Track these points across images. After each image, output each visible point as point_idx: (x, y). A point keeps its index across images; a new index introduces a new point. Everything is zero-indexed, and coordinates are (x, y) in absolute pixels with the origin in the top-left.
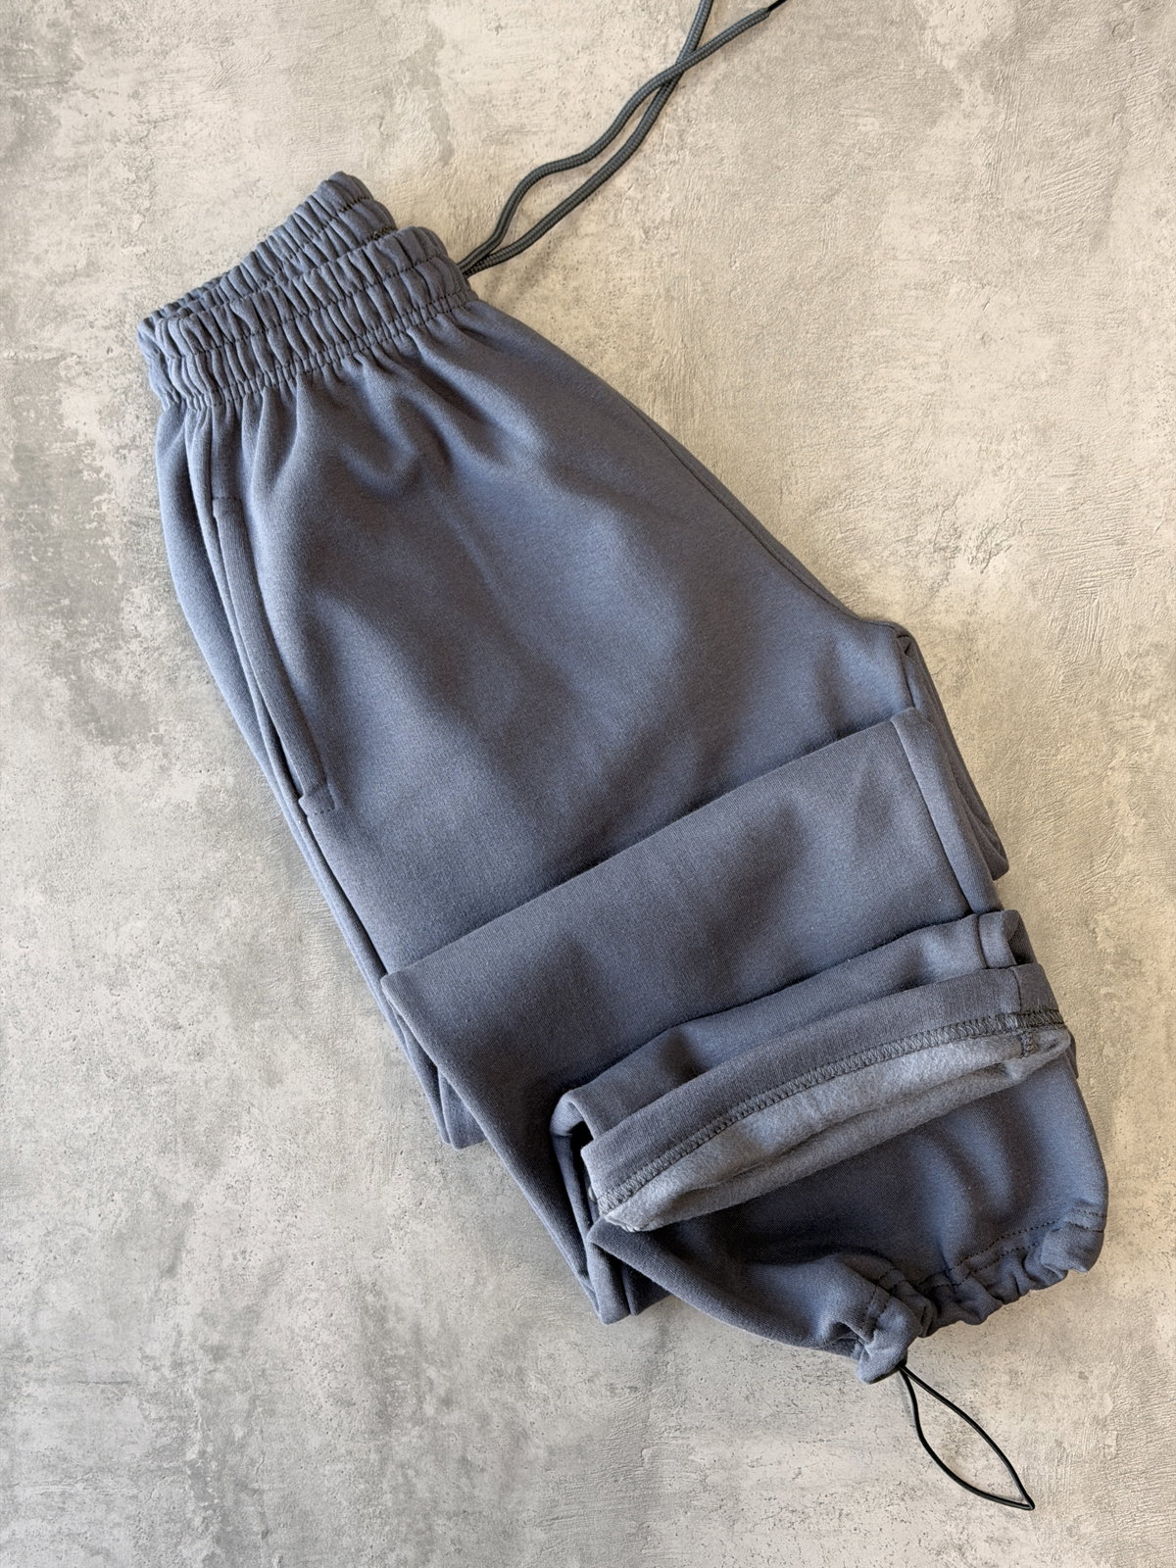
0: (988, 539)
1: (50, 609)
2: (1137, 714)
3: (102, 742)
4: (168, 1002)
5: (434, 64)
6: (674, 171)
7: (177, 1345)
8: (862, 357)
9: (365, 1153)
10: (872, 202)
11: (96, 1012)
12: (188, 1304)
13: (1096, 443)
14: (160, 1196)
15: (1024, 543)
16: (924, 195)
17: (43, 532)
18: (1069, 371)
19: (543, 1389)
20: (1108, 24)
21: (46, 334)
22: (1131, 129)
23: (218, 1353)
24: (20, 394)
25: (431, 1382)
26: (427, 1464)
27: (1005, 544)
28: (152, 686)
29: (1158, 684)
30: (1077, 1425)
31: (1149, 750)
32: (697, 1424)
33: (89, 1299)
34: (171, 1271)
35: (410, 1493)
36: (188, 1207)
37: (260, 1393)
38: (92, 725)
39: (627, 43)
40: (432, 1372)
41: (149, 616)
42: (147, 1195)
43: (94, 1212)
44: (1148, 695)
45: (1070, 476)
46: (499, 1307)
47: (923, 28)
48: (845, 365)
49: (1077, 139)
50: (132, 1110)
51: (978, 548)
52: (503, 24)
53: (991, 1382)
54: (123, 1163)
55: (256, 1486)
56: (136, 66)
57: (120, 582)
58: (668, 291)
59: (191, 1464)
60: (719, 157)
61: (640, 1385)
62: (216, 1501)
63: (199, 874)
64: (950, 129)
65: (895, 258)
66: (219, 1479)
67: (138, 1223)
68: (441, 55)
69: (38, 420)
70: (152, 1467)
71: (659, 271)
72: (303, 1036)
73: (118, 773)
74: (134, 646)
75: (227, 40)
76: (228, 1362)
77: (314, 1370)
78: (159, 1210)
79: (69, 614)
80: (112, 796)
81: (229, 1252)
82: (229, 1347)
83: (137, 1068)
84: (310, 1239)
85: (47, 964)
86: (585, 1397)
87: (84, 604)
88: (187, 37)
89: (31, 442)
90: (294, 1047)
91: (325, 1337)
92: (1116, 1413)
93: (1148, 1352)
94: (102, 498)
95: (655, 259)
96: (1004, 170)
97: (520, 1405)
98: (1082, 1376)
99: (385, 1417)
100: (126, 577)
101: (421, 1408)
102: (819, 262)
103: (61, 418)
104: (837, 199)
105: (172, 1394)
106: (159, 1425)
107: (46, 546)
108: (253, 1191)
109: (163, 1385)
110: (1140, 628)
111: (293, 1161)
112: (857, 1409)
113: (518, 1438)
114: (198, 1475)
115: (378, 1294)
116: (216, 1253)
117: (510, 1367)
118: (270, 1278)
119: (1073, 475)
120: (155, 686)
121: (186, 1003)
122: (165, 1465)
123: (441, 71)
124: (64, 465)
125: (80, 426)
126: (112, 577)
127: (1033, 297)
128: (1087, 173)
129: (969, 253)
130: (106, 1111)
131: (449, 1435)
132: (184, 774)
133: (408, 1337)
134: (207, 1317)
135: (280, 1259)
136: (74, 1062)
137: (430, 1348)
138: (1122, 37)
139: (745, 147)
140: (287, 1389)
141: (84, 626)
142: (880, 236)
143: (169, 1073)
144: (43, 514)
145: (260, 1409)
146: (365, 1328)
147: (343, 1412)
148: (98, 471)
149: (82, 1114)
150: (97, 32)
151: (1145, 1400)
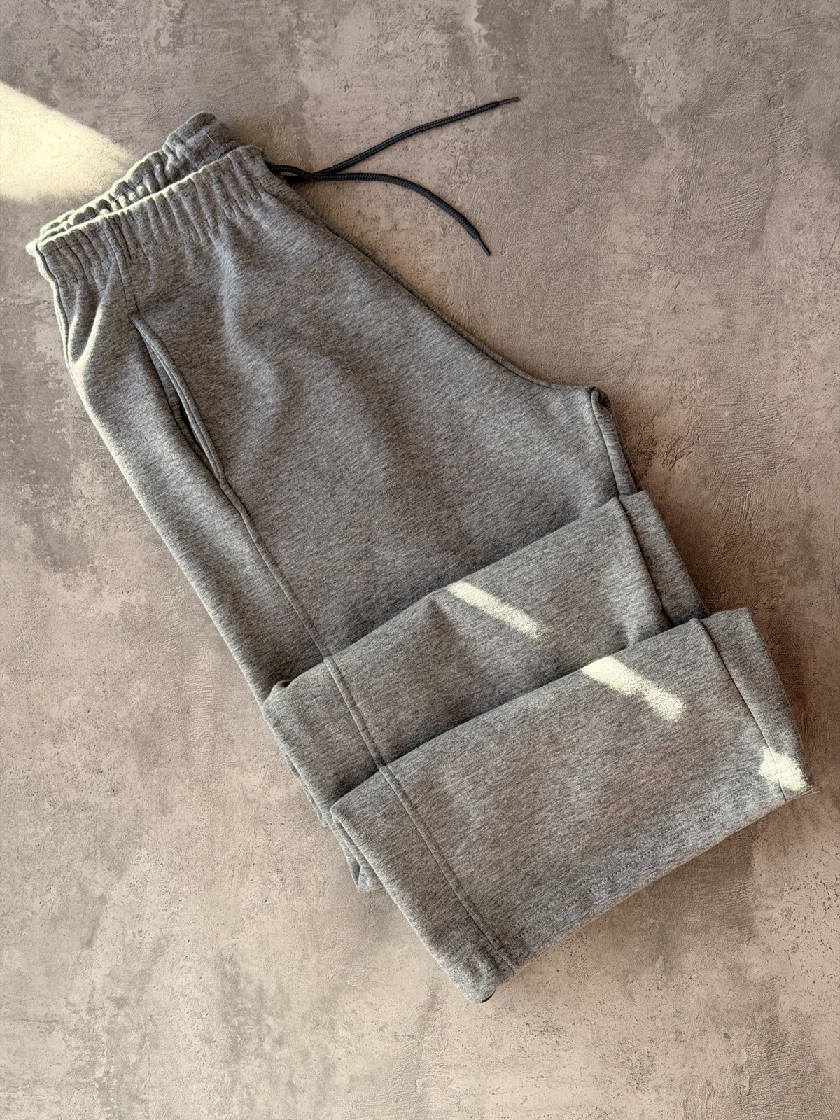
0: (675, 448)
1: (22, 476)
2: (776, 571)
3: (55, 571)
4: (94, 753)
5: (301, 110)
6: (465, 188)
7: (91, 996)
8: (591, 319)
9: (228, 864)
10: (600, 213)
11: (43, 759)
12: (100, 967)
13: (751, 383)
14: (83, 890)
15: (700, 450)
16: (636, 210)
17: (19, 422)
18: (733, 333)
19: (348, 1035)
20: (766, 95)
21: (26, 287)
22: (781, 168)
23: (120, 1003)
24: (6, 327)
25: (269, 1028)
26: (264, 1085)
27: (686, 451)
28: (90, 532)
29: (791, 551)
30: (722, 1070)
31: (783, 597)
32: (456, 1063)
33: (31, 961)
34: (89, 943)
35: (252, 1105)
36: (102, 899)
37: (148, 1031)
38: (48, 558)
39: (434, 100)
40: (270, 1021)
41: (91, 483)
42: (74, 889)
43: (37, 901)
44: (783, 558)
45: (732, 405)
46: (319, 976)
47: (638, 95)
48: (578, 323)
49: (743, 174)
50: (66, 830)
51: (668, 453)
52: (349, 84)
53: (663, 1038)
54: (58, 866)
55: (144, 1097)
56: (96, 105)
57: (71, 459)
58: (458, 269)
59: (99, 1080)
60: (496, 179)
61: (416, 1034)
62: (115, 1107)
63: (119, 664)
64: (654, 165)
65: (615, 252)
66: (118, 1092)
67: (67, 909)
68: (306, 104)
69: (19, 345)
70: (72, 1081)
71: (452, 256)
72: (187, 781)
73: (65, 592)
74: (80, 504)
75: (159, 89)
76: (127, 1009)
77: (187, 1016)
78: (82, 900)
79: (36, 481)
80: (60, 608)
81: (131, 931)
82: (128, 998)
83: (71, 799)
84: (188, 924)
85: (10, 725)
86: (377, 1041)
87: (46, 474)
88: (131, 87)
89: (13, 361)
90: (180, 787)
91: (196, 993)
92: (749, 1063)
93: (773, 1021)
94: (61, 401)
95: (450, 247)
96: (692, 194)
97: (331, 1046)
98: (726, 1036)
99: (236, 1052)
100: (76, 456)
101: (261, 1046)
102: (563, 253)
103: (35, 345)
104: (576, 211)
105: (87, 1031)
106: (77, 1052)
107: (21, 433)
108: (149, 888)
109: (81, 1023)
110: (779, 512)
111: (177, 868)
112: (568, 1055)
113: (329, 1070)
114: (103, 1088)
115: (234, 964)
116: (121, 932)
117: (325, 1019)
118: (159, 950)
119: (735, 405)
120: (93, 532)
121: (107, 754)
122: (81, 1080)
123: (306, 115)
124: (36, 378)
125: (48, 351)
126: (66, 456)
127: (710, 282)
128: (749, 198)
129: (667, 250)
130: (47, 830)
131: (281, 1065)
132: (111, 594)
133: (254, 996)
134: (113, 977)
135: (166, 937)
136: (27, 795)
137: (269, 1004)
138: (775, 105)
139: (514, 173)
140: (168, 1030)
141: (45, 489)
142: (605, 237)
143: (93, 804)
144: (20, 411)
145: (148, 1043)
146: (224, 987)
147: (207, 1047)
148: (59, 382)
149: (30, 830)
150: (70, 81)
151: (770, 1054)
